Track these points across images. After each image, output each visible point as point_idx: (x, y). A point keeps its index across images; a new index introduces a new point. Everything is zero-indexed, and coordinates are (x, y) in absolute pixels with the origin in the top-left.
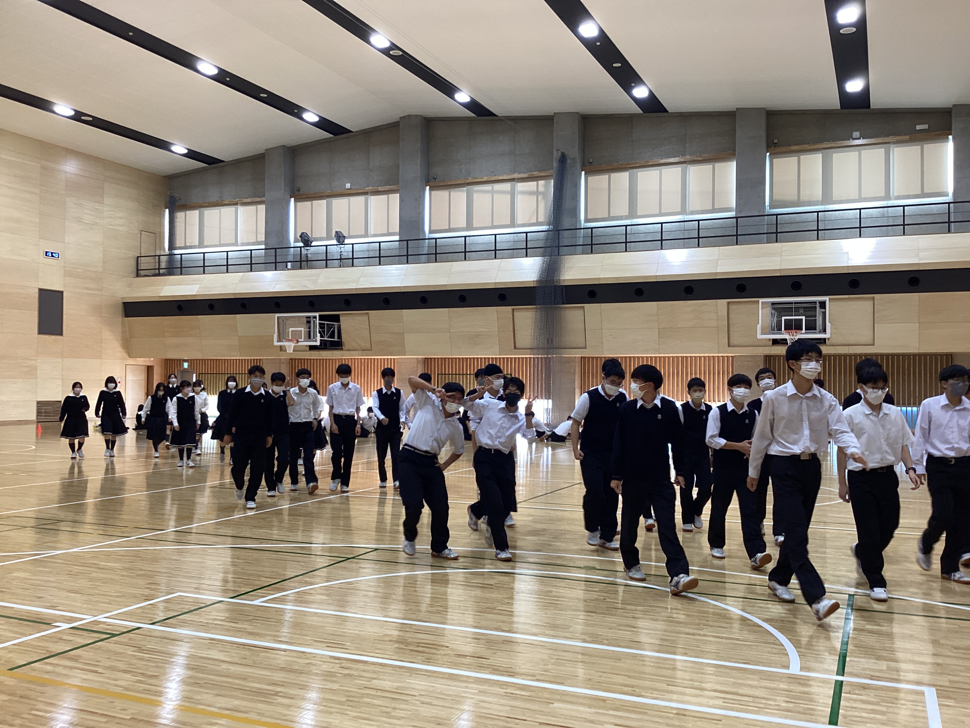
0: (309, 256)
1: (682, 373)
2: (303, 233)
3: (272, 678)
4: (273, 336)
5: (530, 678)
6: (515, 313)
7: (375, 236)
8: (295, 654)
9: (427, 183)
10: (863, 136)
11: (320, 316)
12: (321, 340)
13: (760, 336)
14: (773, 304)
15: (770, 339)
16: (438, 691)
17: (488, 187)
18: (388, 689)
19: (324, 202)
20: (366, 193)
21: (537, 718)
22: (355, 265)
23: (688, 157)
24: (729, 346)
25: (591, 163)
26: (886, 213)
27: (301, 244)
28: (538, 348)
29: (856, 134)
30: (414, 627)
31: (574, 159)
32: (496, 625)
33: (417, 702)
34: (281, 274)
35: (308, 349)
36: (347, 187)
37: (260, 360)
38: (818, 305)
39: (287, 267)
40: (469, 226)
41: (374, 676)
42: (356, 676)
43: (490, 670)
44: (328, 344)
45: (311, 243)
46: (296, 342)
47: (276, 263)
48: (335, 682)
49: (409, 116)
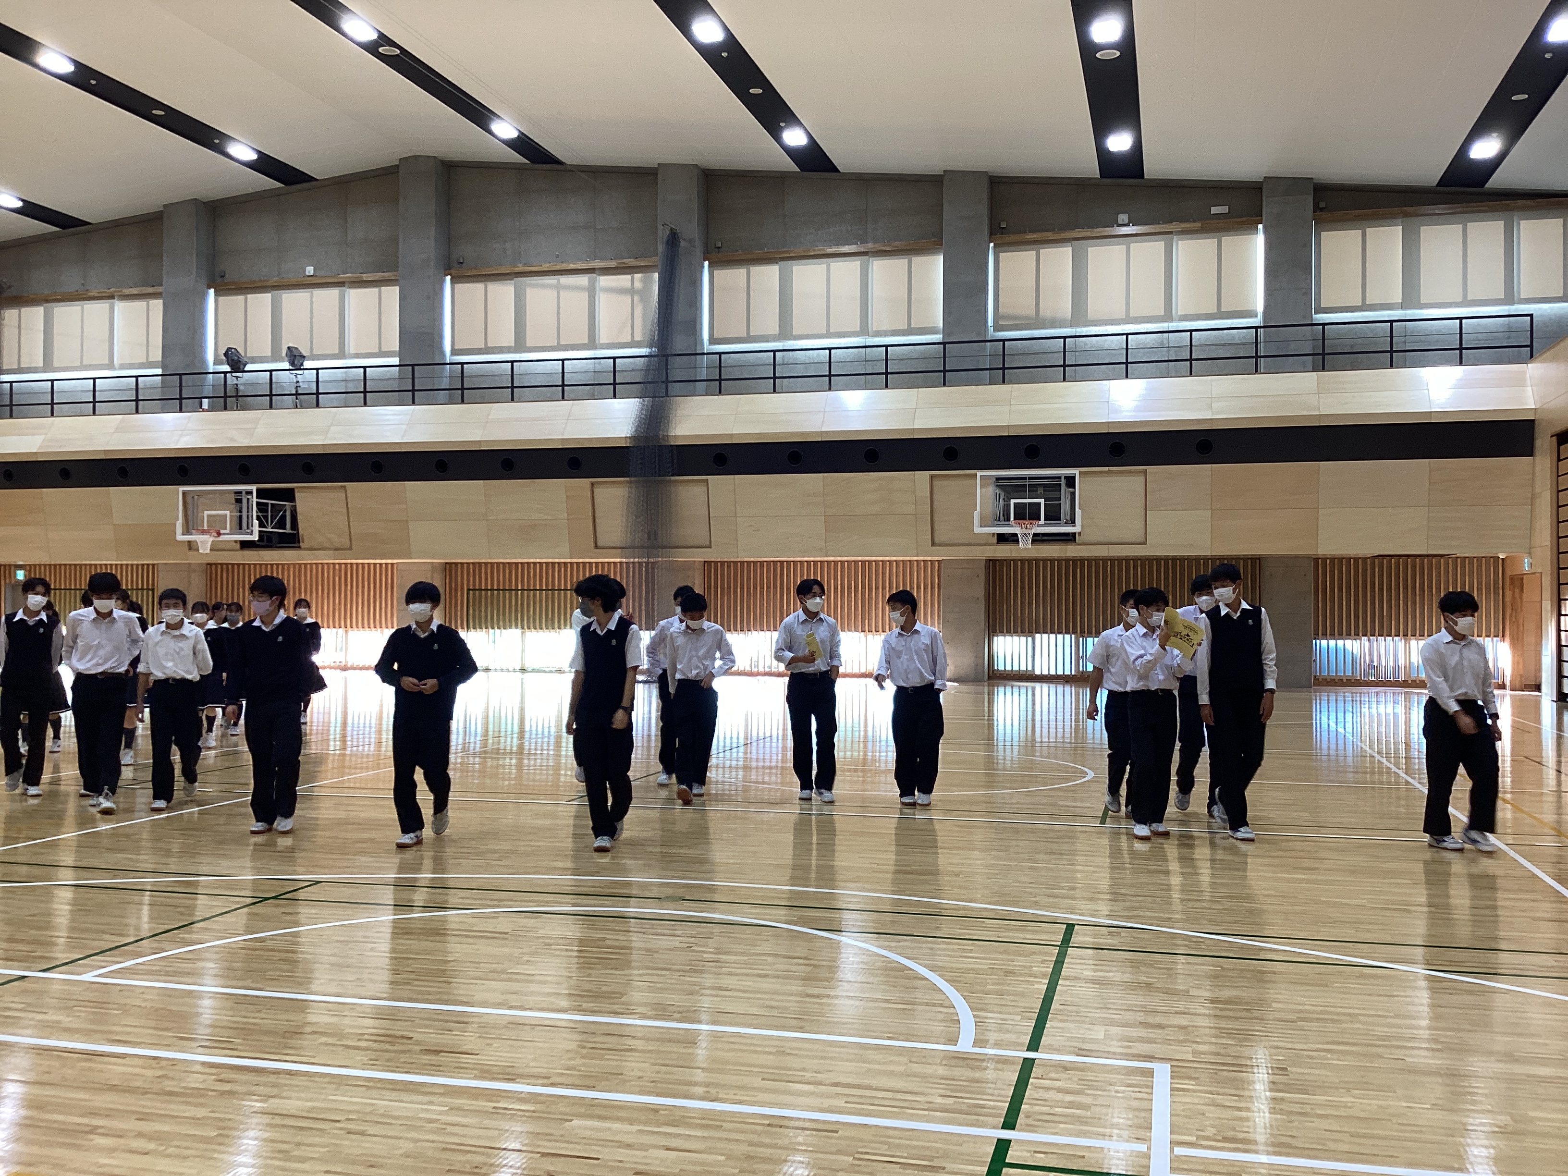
0: (241, 387)
1: (863, 587)
2: (229, 349)
3: (91, 1104)
4: (175, 525)
5: (541, 1081)
6: (596, 490)
7: (357, 356)
8: (140, 1062)
9: (447, 270)
10: (1133, 222)
11: (258, 490)
12: (260, 531)
13: (978, 530)
14: (998, 479)
15: (993, 534)
16: (381, 1111)
17: (551, 280)
18: (294, 1112)
19: (266, 298)
20: (341, 284)
21: (539, 1146)
22: (320, 405)
23: (870, 245)
24: (933, 544)
25: (719, 248)
26: (1165, 342)
27: (227, 368)
28: (634, 547)
29: (1123, 218)
30: (358, 1008)
31: (691, 241)
32: (500, 998)
33: (342, 1132)
34: (190, 417)
35: (238, 546)
36: (307, 274)
37: (153, 565)
38: (1063, 482)
39: (201, 407)
40: (520, 345)
41: (275, 1091)
42: (241, 1093)
43: (476, 1072)
44: (275, 539)
45: (245, 365)
46: (216, 535)
47: (181, 399)
48: (202, 1105)
49: (416, 157)
